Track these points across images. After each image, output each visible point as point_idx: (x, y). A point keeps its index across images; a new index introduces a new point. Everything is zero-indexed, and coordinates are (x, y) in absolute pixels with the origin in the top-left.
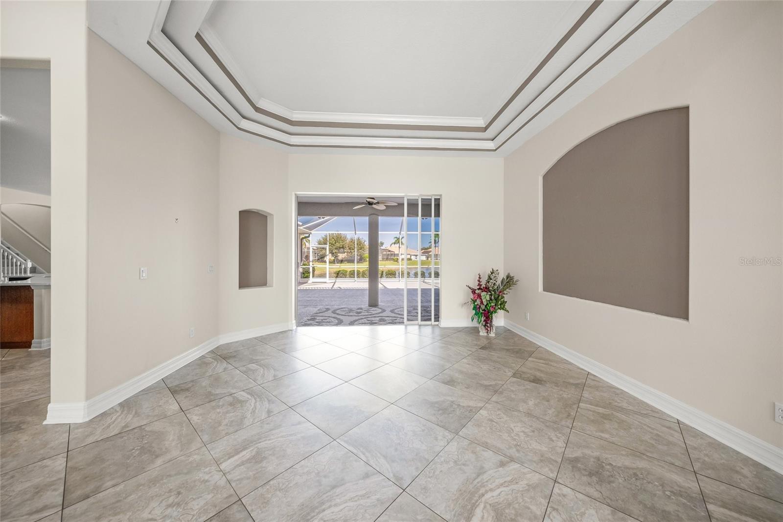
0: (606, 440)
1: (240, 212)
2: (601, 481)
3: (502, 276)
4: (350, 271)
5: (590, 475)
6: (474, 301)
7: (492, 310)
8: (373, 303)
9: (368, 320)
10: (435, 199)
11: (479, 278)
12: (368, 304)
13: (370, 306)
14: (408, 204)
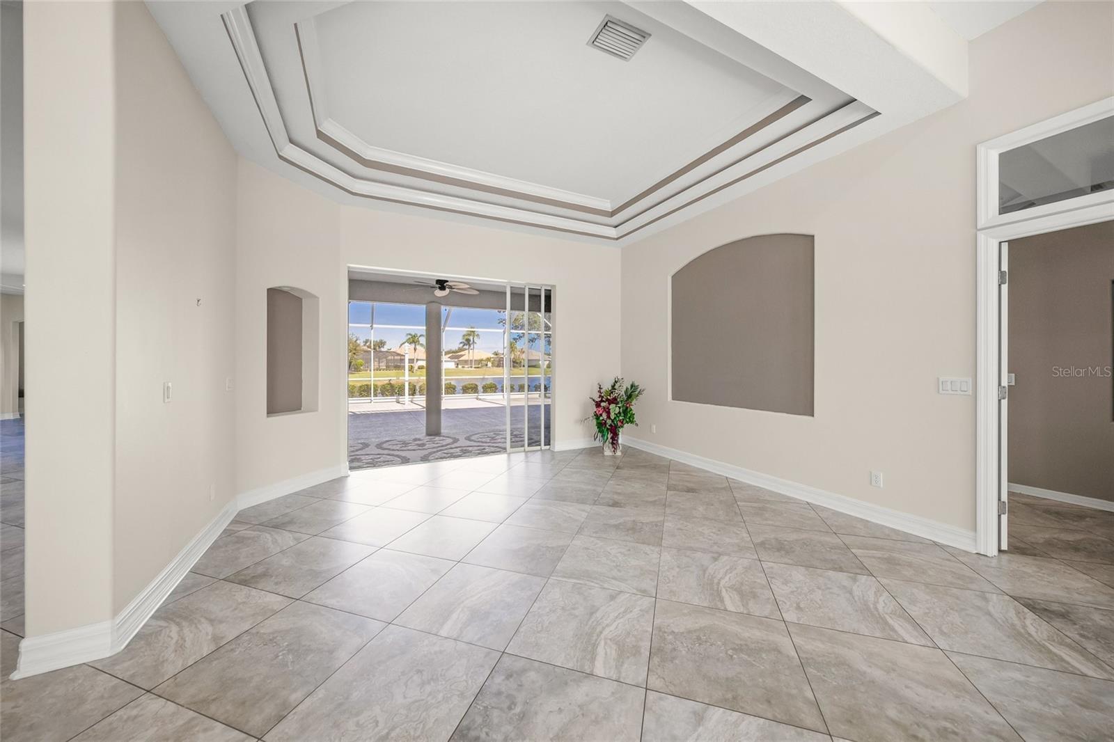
0: (772, 525)
1: (268, 290)
2: (787, 552)
3: (627, 385)
4: (361, 387)
5: (779, 550)
6: (597, 416)
7: (619, 424)
8: (434, 431)
9: (445, 453)
10: (545, 290)
11: (600, 388)
12: (425, 431)
13: (428, 434)
14: (512, 294)
